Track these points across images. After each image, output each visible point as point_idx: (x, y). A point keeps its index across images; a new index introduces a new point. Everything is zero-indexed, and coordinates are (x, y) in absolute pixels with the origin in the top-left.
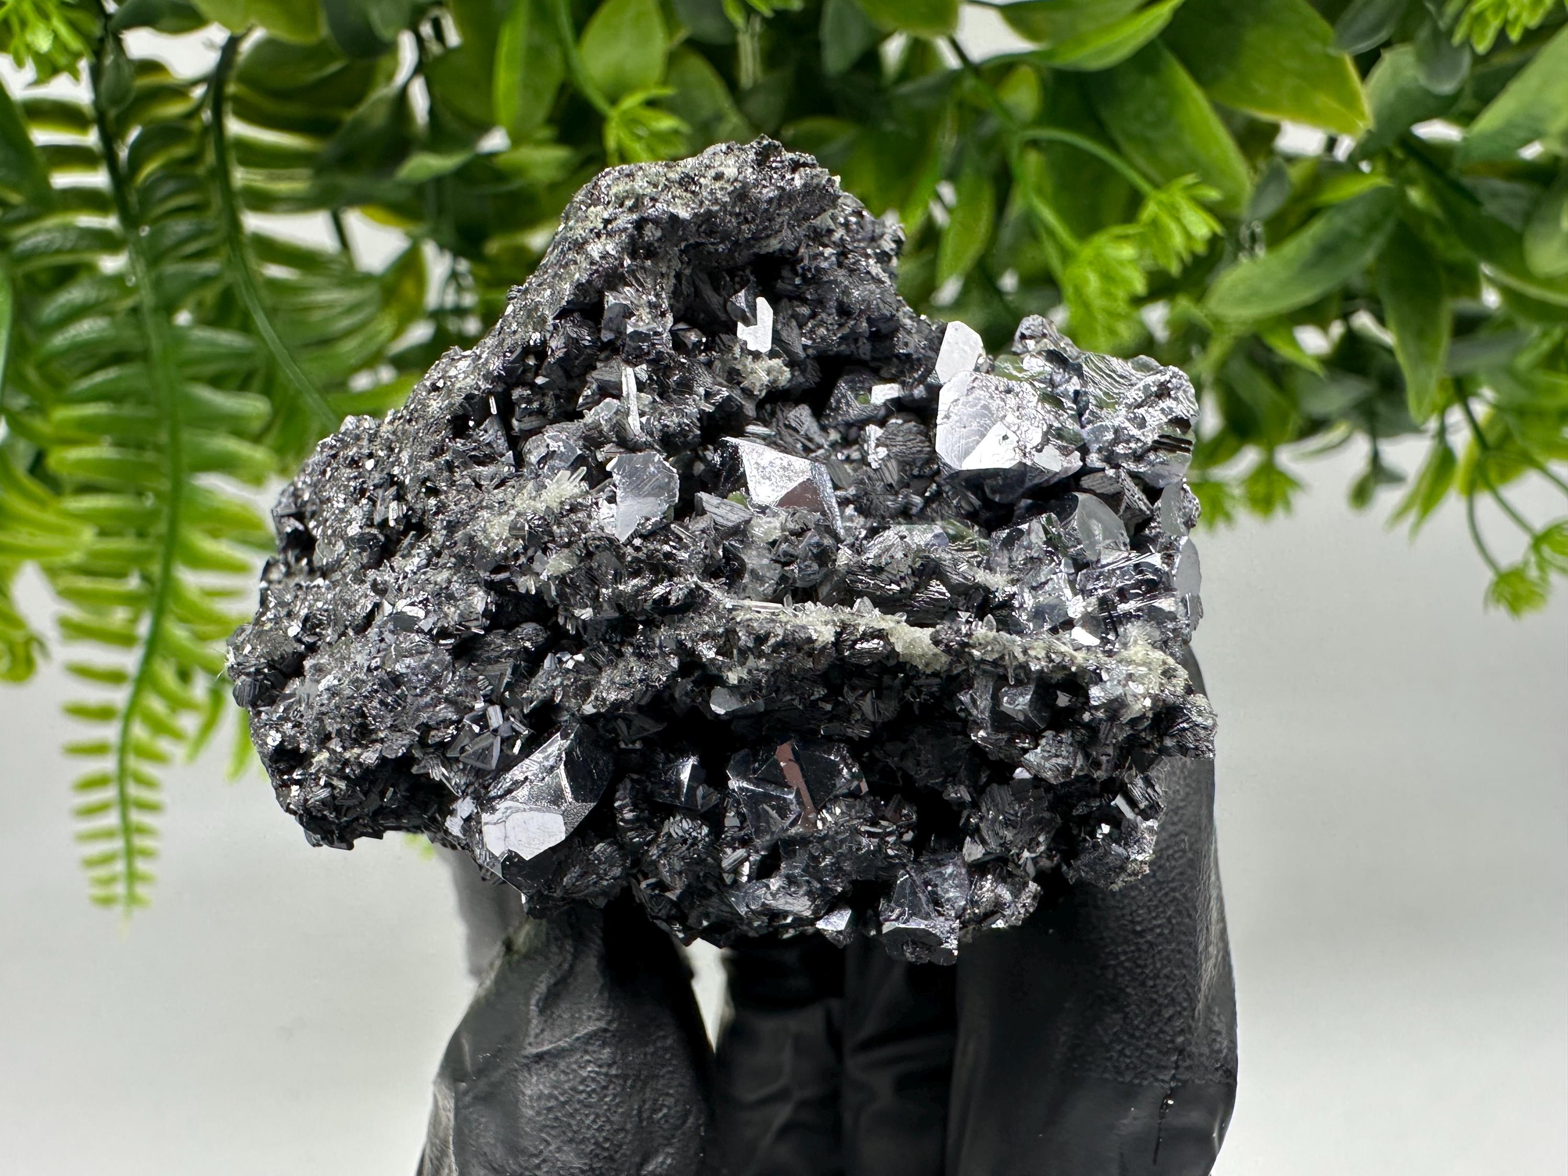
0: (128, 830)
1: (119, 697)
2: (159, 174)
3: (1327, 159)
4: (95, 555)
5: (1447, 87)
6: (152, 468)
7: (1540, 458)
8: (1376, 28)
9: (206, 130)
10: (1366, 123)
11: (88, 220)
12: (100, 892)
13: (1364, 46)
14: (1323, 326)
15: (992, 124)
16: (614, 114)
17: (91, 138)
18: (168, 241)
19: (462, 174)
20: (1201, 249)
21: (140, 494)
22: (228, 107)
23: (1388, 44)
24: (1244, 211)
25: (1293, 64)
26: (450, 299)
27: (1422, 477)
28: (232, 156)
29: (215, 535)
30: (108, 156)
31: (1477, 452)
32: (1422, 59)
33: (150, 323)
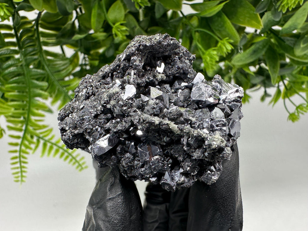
0: (21, 167)
1: (19, 141)
2: (26, 39)
3: (255, 33)
4: (14, 113)
5: (278, 20)
6: (25, 96)
7: (298, 91)
8: (263, 8)
9: (35, 30)
10: (262, 27)
11: (12, 48)
12: (16, 179)
13: (261, 12)
14: (255, 66)
15: (189, 28)
16: (114, 26)
17: (13, 32)
18: (28, 52)
19: (85, 38)
20: (230, 52)
21: (23, 101)
22: (39, 25)
23: (266, 11)
24: (238, 44)
25: (248, 15)
26: (84, 62)
27: (275, 95)
28: (40, 35)
29: (37, 109)
30: (16, 35)
31: (285, 90)
32: (272, 14)
33: (24, 68)
